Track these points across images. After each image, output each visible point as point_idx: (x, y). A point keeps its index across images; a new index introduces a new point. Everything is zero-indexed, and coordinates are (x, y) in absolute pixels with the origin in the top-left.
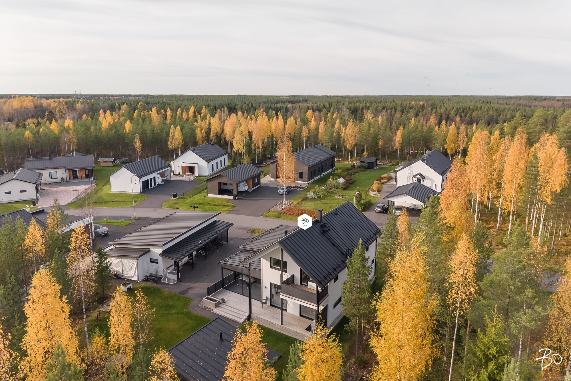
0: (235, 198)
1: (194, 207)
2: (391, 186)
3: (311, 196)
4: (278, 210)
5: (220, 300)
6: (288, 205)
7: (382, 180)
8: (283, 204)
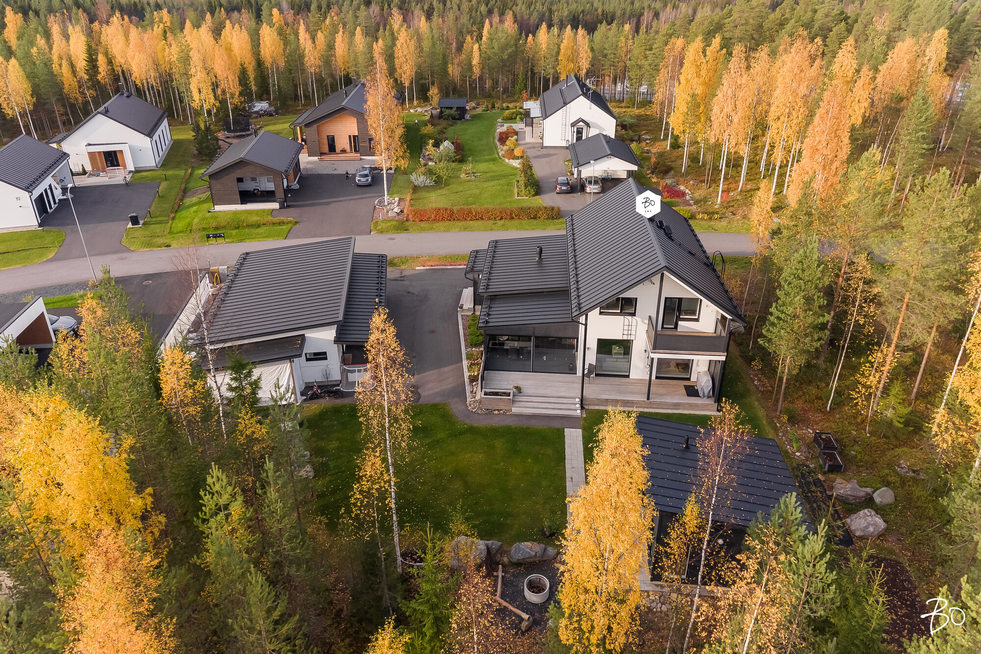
0: (282, 207)
1: (215, 236)
2: (531, 146)
3: (423, 182)
4: (390, 217)
5: (513, 391)
6: (396, 203)
7: (509, 138)
8: (385, 203)
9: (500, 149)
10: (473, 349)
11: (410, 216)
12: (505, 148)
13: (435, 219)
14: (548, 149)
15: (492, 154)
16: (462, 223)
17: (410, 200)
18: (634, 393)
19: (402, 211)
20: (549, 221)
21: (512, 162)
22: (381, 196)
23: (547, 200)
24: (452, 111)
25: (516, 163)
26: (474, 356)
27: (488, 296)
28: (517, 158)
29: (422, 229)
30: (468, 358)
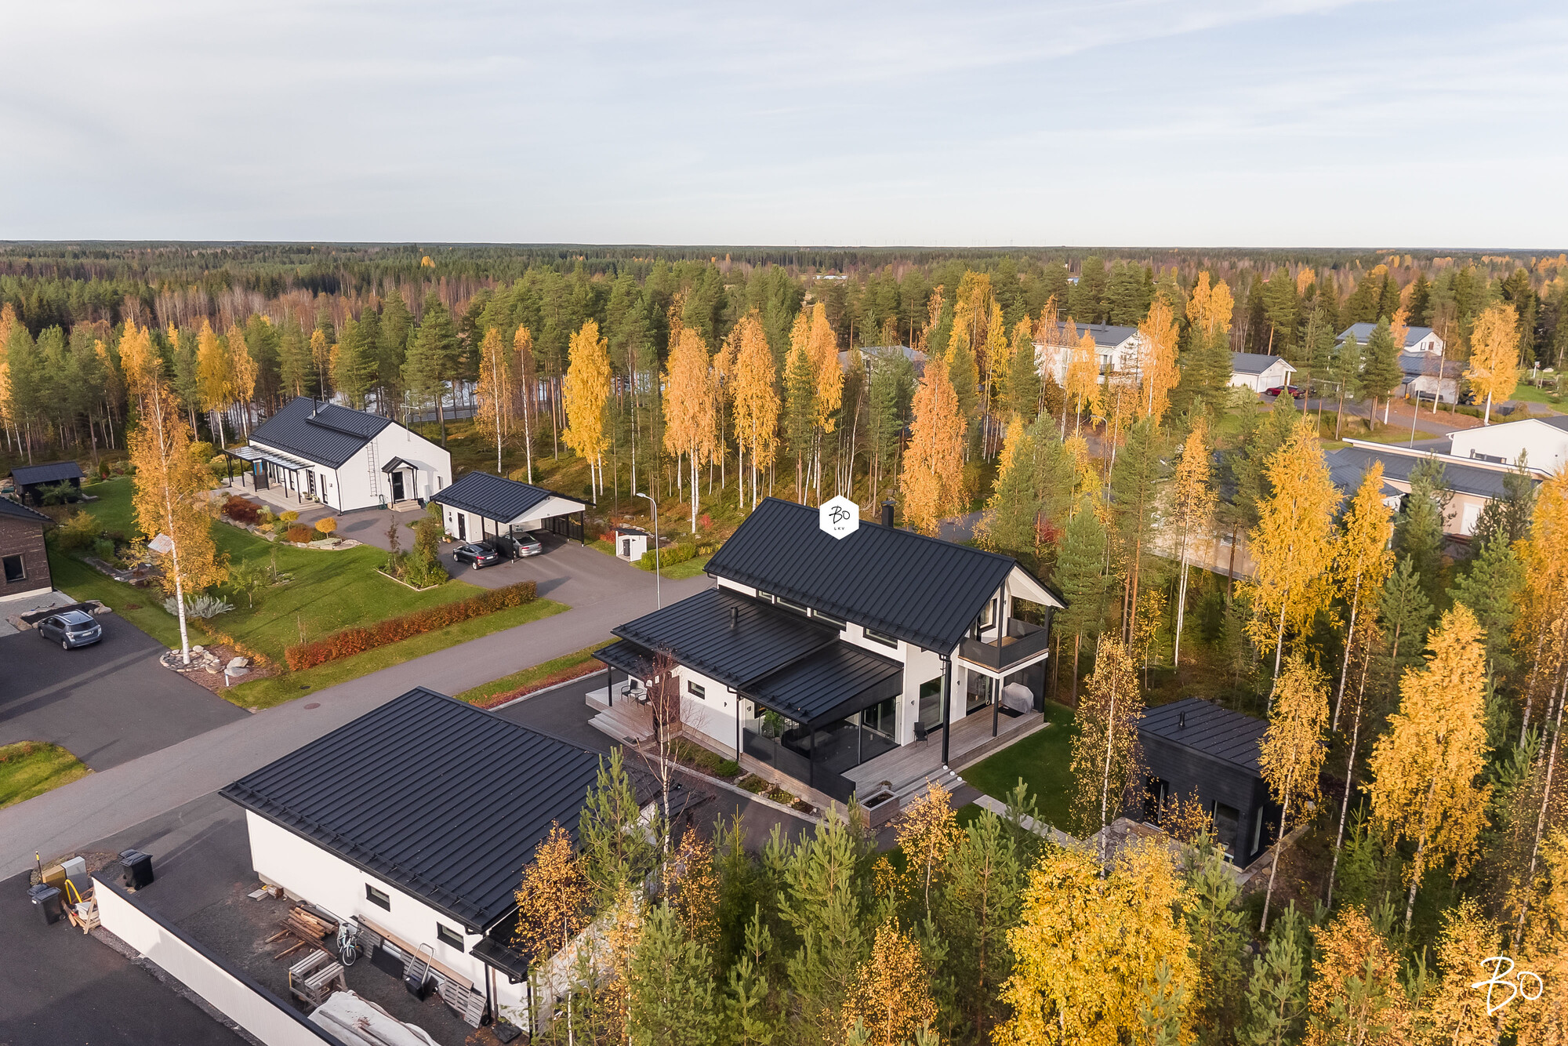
3: (207, 609)
4: (241, 678)
5: (885, 789)
6: (208, 656)
7: (259, 511)
8: (186, 661)
9: (256, 531)
10: (741, 778)
11: (291, 662)
12: (266, 527)
13: (340, 655)
14: (352, 515)
15: (253, 541)
16: (390, 648)
17: (235, 642)
18: (975, 737)
19: (251, 662)
20: (525, 607)
21: (314, 545)
22: (157, 652)
23: (476, 581)
24: (66, 488)
25: (327, 545)
26: (755, 785)
27: (745, 689)
28: (323, 536)
29: (335, 678)
30: (754, 791)
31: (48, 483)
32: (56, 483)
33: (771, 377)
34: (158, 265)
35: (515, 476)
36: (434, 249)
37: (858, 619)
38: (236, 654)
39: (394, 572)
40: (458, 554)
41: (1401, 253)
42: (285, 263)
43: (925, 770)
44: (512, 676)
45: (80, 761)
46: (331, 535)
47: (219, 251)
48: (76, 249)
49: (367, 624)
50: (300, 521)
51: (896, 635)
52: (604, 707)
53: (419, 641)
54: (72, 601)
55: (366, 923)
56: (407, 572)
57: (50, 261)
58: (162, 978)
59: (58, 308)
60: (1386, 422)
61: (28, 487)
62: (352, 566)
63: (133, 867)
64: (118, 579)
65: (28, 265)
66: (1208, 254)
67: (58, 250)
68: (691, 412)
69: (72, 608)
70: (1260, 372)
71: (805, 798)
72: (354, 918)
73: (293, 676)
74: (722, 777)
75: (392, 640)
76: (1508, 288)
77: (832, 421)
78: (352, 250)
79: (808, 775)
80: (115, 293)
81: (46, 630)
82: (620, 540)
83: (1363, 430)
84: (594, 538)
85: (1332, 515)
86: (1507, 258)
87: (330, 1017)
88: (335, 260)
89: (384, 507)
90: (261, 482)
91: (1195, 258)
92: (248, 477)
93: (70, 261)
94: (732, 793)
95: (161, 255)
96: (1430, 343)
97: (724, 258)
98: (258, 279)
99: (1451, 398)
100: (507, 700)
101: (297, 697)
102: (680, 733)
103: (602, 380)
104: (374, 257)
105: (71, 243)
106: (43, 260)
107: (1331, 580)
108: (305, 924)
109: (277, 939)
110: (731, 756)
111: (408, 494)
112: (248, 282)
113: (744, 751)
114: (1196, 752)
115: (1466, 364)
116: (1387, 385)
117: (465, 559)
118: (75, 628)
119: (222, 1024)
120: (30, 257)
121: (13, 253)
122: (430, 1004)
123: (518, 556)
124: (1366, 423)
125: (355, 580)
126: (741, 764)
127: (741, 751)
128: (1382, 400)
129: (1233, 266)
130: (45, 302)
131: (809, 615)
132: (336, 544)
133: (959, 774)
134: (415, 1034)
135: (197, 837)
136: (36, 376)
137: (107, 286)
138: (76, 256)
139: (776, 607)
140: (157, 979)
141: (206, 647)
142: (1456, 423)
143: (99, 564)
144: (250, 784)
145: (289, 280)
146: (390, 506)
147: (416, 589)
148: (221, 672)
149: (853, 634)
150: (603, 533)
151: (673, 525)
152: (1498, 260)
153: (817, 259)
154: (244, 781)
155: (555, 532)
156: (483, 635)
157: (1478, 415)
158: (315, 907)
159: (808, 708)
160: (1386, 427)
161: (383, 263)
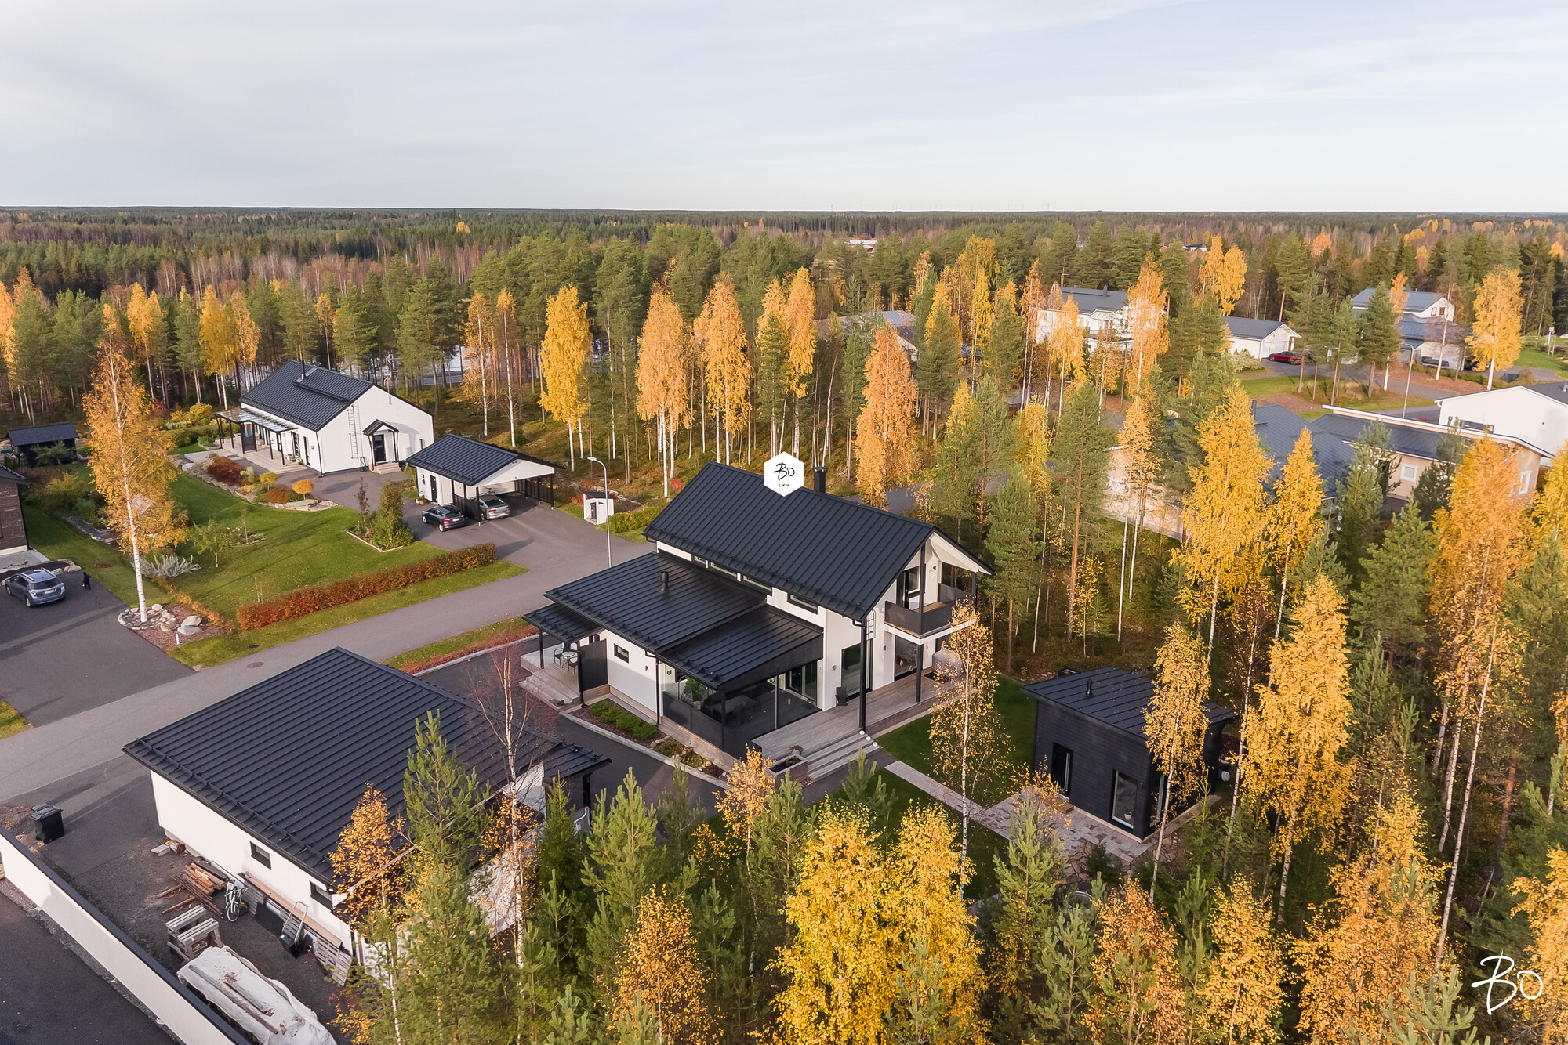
2: (292, 477)
3: (173, 568)
4: (192, 636)
5: (795, 753)
6: (166, 614)
7: (242, 473)
8: (143, 620)
9: (237, 492)
10: (658, 742)
11: (242, 622)
12: (247, 488)
13: (292, 615)
14: (334, 477)
15: (231, 501)
16: (345, 608)
17: (193, 601)
18: (898, 702)
19: (205, 621)
20: (484, 569)
21: (291, 506)
22: (117, 610)
23: (442, 542)
24: (60, 449)
25: (303, 506)
26: (671, 748)
27: (664, 653)
28: (300, 497)
29: (284, 637)
30: (668, 755)
31: (42, 445)
32: (50, 444)
33: (741, 341)
34: (204, 230)
35: (500, 440)
36: (472, 215)
37: (782, 583)
38: (192, 612)
39: (362, 533)
40: (426, 516)
41: (1439, 217)
42: (326, 229)
43: (841, 734)
44: (456, 637)
45: (21, 716)
46: (308, 496)
47: (264, 217)
48: (127, 215)
49: (325, 584)
50: (280, 482)
51: (815, 600)
52: (536, 669)
53: (374, 601)
54: (44, 559)
55: (251, 880)
56: (374, 533)
57: (98, 226)
58: (53, 930)
59: (97, 273)
60: (1385, 388)
61: (24, 448)
62: (323, 527)
63: (41, 820)
64: (95, 538)
65: (78, 230)
66: (1244, 218)
67: (108, 216)
68: (661, 377)
69: (40, 566)
70: (1262, 338)
71: (717, 762)
72: (242, 875)
73: (244, 635)
74: (639, 740)
75: (347, 601)
76: (1528, 253)
77: (804, 386)
78: (392, 216)
79: (720, 740)
80: (152, 257)
81: (12, 588)
82: (587, 503)
83: (1359, 397)
84: (564, 501)
85: (1263, 483)
86: (1550, 223)
87: (198, 972)
88: (376, 225)
89: (365, 469)
90: (249, 444)
91: (1231, 223)
92: (238, 438)
93: (119, 227)
94: (647, 756)
95: (208, 220)
96: (1439, 308)
97: (757, 223)
98: (296, 244)
99: (1456, 364)
100: (446, 661)
101: (245, 656)
102: (607, 696)
103: (578, 344)
104: (412, 222)
105: (123, 209)
106: (92, 226)
107: (1262, 549)
108: (197, 880)
109: (170, 893)
110: (652, 719)
111: (389, 456)
112: (287, 247)
113: (665, 714)
114: (1096, 722)
115: (1469, 331)
116: (1384, 350)
117: (433, 521)
118: (38, 586)
119: (100, 977)
120: (80, 223)
121: (65, 219)
122: (304, 959)
123: (486, 519)
124: (1365, 390)
125: (323, 541)
126: (661, 728)
127: (661, 714)
128: (1380, 366)
129: (1267, 231)
130: (83, 267)
131: (739, 579)
132: (312, 505)
133: (875, 740)
134: (278, 990)
135: (116, 792)
136: (43, 339)
137: (147, 251)
138: (125, 222)
139: (710, 571)
140: (48, 930)
141: (164, 606)
142: (1458, 390)
143: (80, 523)
144: (153, 742)
145: (327, 246)
146: (371, 468)
147: (381, 550)
148: (174, 630)
149: (778, 599)
150: (575, 496)
151: (647, 489)
152: (1538, 223)
153: (850, 223)
154: (146, 739)
155: (528, 494)
156: (438, 596)
157: (1482, 381)
158: (210, 864)
159: (719, 673)
160: (1385, 394)
161: (419, 228)
